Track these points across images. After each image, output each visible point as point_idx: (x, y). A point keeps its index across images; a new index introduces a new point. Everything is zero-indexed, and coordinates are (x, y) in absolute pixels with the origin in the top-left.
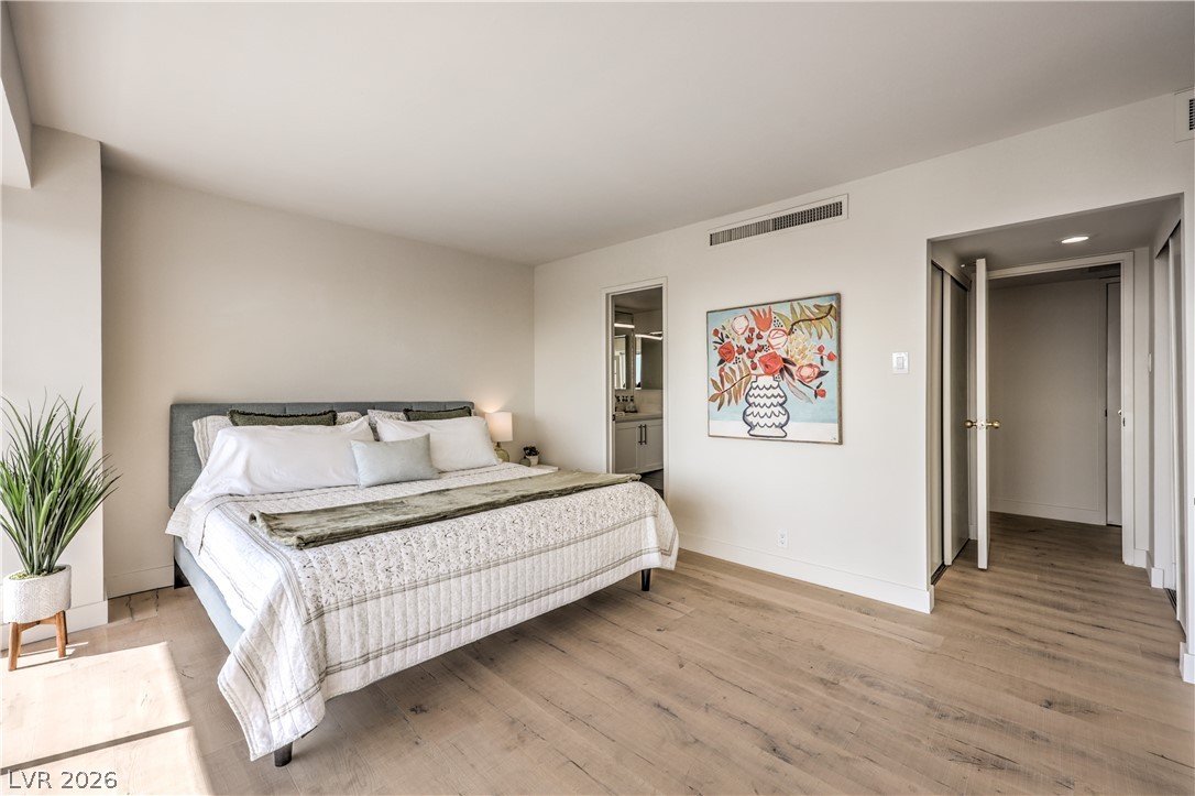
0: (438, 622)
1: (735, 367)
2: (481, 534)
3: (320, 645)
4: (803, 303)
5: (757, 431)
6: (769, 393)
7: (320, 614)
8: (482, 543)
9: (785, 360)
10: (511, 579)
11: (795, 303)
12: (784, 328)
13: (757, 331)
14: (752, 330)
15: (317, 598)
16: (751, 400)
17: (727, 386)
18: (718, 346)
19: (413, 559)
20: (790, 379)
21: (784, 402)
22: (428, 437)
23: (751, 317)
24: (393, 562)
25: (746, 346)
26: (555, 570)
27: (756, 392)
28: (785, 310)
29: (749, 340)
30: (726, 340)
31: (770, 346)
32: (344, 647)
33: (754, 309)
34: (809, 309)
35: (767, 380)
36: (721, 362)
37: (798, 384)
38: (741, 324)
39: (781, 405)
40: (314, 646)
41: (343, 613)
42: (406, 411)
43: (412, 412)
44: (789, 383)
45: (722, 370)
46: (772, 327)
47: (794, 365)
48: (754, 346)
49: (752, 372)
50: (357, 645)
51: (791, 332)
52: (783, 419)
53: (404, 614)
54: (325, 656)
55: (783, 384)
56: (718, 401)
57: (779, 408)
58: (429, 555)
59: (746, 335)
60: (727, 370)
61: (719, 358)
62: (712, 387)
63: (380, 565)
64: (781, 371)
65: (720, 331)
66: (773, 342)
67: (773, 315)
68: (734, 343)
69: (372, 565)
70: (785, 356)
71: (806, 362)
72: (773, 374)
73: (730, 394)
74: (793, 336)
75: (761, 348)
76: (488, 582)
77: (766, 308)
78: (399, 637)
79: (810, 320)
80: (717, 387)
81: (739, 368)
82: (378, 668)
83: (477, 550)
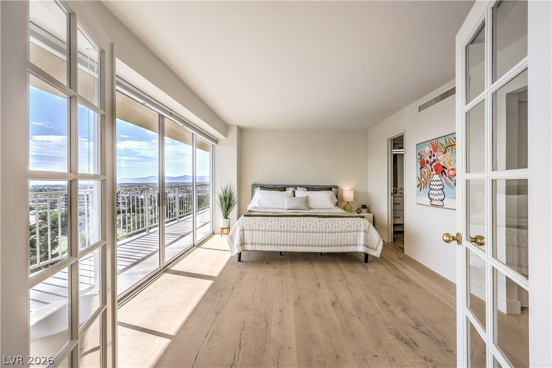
0: (271, 242)
1: (425, 171)
2: (286, 222)
3: (242, 237)
4: (450, 137)
5: (433, 202)
6: (438, 183)
7: (243, 231)
8: (286, 225)
9: (443, 167)
10: (295, 238)
11: (447, 137)
12: (443, 150)
13: (433, 152)
14: (431, 152)
15: (243, 227)
16: (431, 187)
17: (423, 180)
18: (420, 160)
19: (265, 224)
20: (445, 176)
21: (443, 188)
22: (307, 197)
23: (431, 146)
24: (260, 223)
25: (429, 160)
26: (312, 239)
27: (432, 183)
28: (442, 141)
29: (430, 157)
30: (423, 158)
31: (438, 160)
32: (248, 239)
33: (432, 142)
34: (452, 139)
35: (436, 177)
36: (421, 168)
37: (448, 179)
38: (428, 149)
39: (442, 189)
40: (241, 236)
41: (248, 232)
42: (307, 188)
43: (310, 188)
44: (445, 179)
45: (421, 172)
46: (439, 150)
47: (446, 169)
48: (432, 160)
49: (432, 173)
50: (250, 240)
51: (445, 152)
52: (442, 197)
53: (262, 237)
54: (244, 240)
55: (443, 178)
56: (420, 187)
57: (441, 191)
58: (270, 224)
59: (429, 155)
60: (423, 172)
61: (420, 166)
62: (418, 181)
63: (257, 223)
64: (442, 173)
65: (421, 153)
66: (439, 158)
67: (439, 144)
68: (425, 159)
69: (255, 223)
70: (443, 165)
71: (451, 168)
72: (438, 174)
73: (424, 184)
74: (446, 154)
75: (434, 161)
76: (287, 236)
77: (436, 140)
78: (260, 242)
79: (453, 145)
80: (419, 181)
81: (427, 171)
82: (255, 247)
83: (284, 226)
